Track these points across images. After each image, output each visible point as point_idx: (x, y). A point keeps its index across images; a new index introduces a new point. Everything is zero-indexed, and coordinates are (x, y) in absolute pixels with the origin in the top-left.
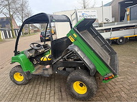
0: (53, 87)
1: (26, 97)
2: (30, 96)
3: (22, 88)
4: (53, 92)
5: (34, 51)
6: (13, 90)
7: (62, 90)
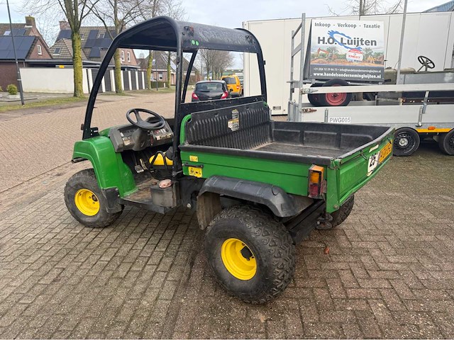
0: (174, 247)
1: (93, 259)
2: (106, 259)
3: (92, 236)
4: (168, 261)
5: (137, 133)
6: (66, 235)
7: (198, 261)
